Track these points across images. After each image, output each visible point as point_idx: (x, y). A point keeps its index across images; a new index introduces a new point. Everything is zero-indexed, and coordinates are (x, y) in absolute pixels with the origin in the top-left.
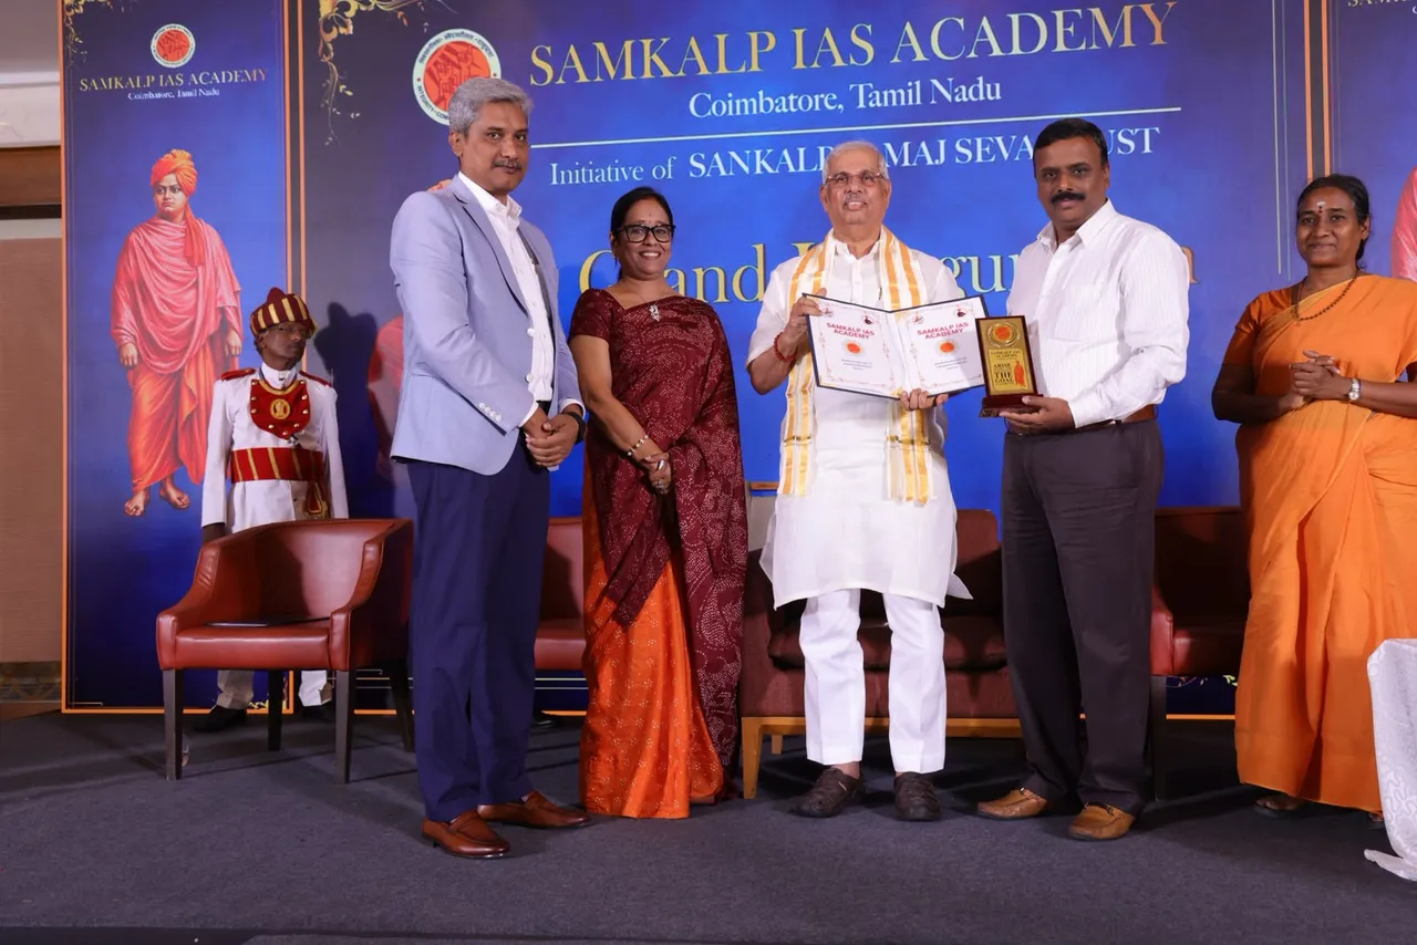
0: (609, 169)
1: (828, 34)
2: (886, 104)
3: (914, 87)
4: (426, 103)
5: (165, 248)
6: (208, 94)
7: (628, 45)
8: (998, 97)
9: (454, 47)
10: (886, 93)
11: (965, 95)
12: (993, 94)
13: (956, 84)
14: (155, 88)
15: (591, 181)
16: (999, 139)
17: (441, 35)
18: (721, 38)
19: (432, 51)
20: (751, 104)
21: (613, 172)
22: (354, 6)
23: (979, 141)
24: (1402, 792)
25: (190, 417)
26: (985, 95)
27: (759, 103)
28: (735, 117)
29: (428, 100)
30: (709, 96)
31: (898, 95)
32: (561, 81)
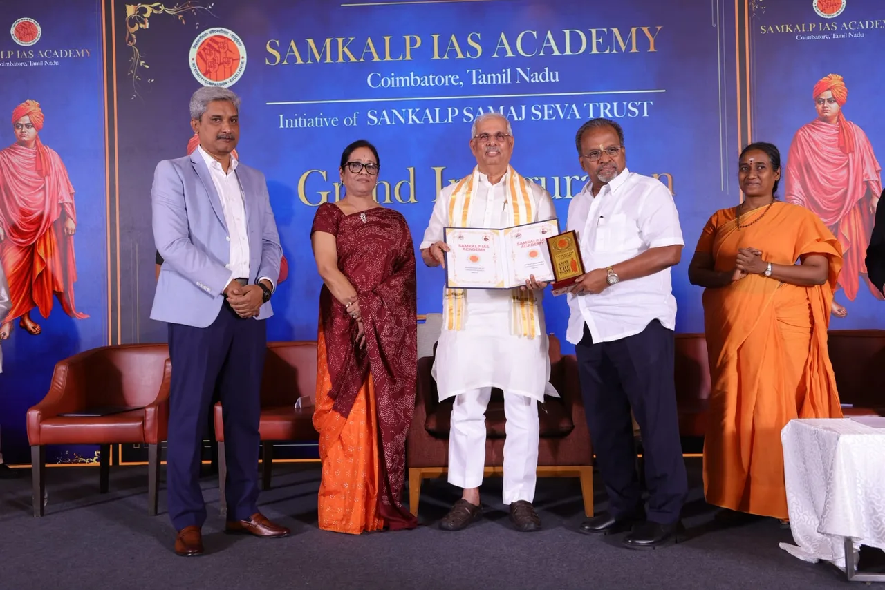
0: (316, 119)
1: (453, 38)
2: (489, 82)
3: (506, 73)
4: (198, 74)
5: (21, 164)
6: (51, 64)
7: (328, 41)
8: (557, 80)
9: (216, 39)
10: (489, 76)
11: (538, 78)
12: (554, 78)
13: (532, 71)
14: (14, 59)
15: (305, 126)
16: (558, 106)
17: (207, 31)
18: (387, 39)
19: (201, 41)
20: (406, 80)
21: (319, 121)
22: (149, 10)
23: (546, 106)
24: (800, 508)
25: (41, 274)
26: (549, 78)
27: (411, 80)
28: (395, 88)
29: (199, 72)
30: (379, 75)
31: (497, 77)
32: (285, 63)
